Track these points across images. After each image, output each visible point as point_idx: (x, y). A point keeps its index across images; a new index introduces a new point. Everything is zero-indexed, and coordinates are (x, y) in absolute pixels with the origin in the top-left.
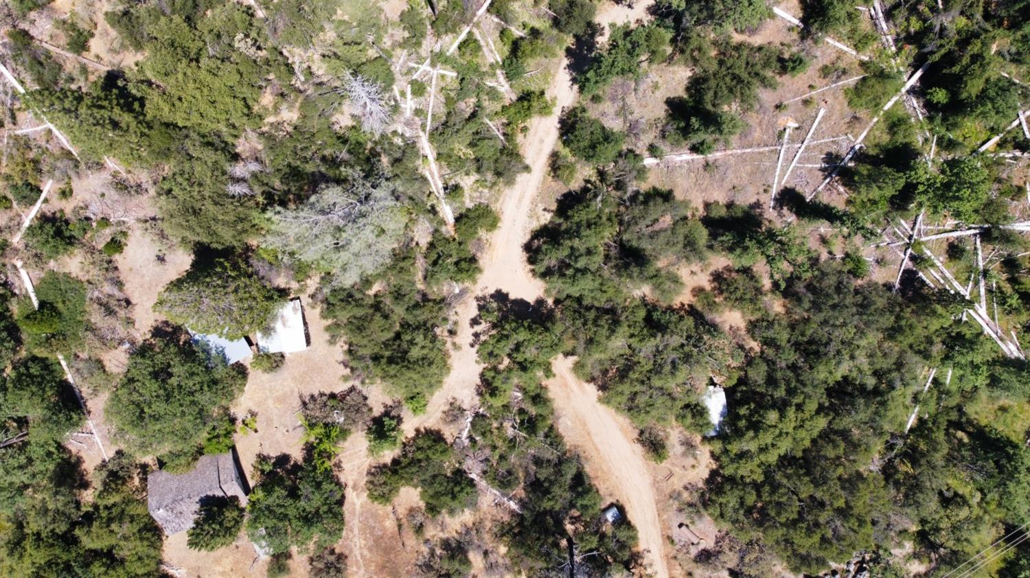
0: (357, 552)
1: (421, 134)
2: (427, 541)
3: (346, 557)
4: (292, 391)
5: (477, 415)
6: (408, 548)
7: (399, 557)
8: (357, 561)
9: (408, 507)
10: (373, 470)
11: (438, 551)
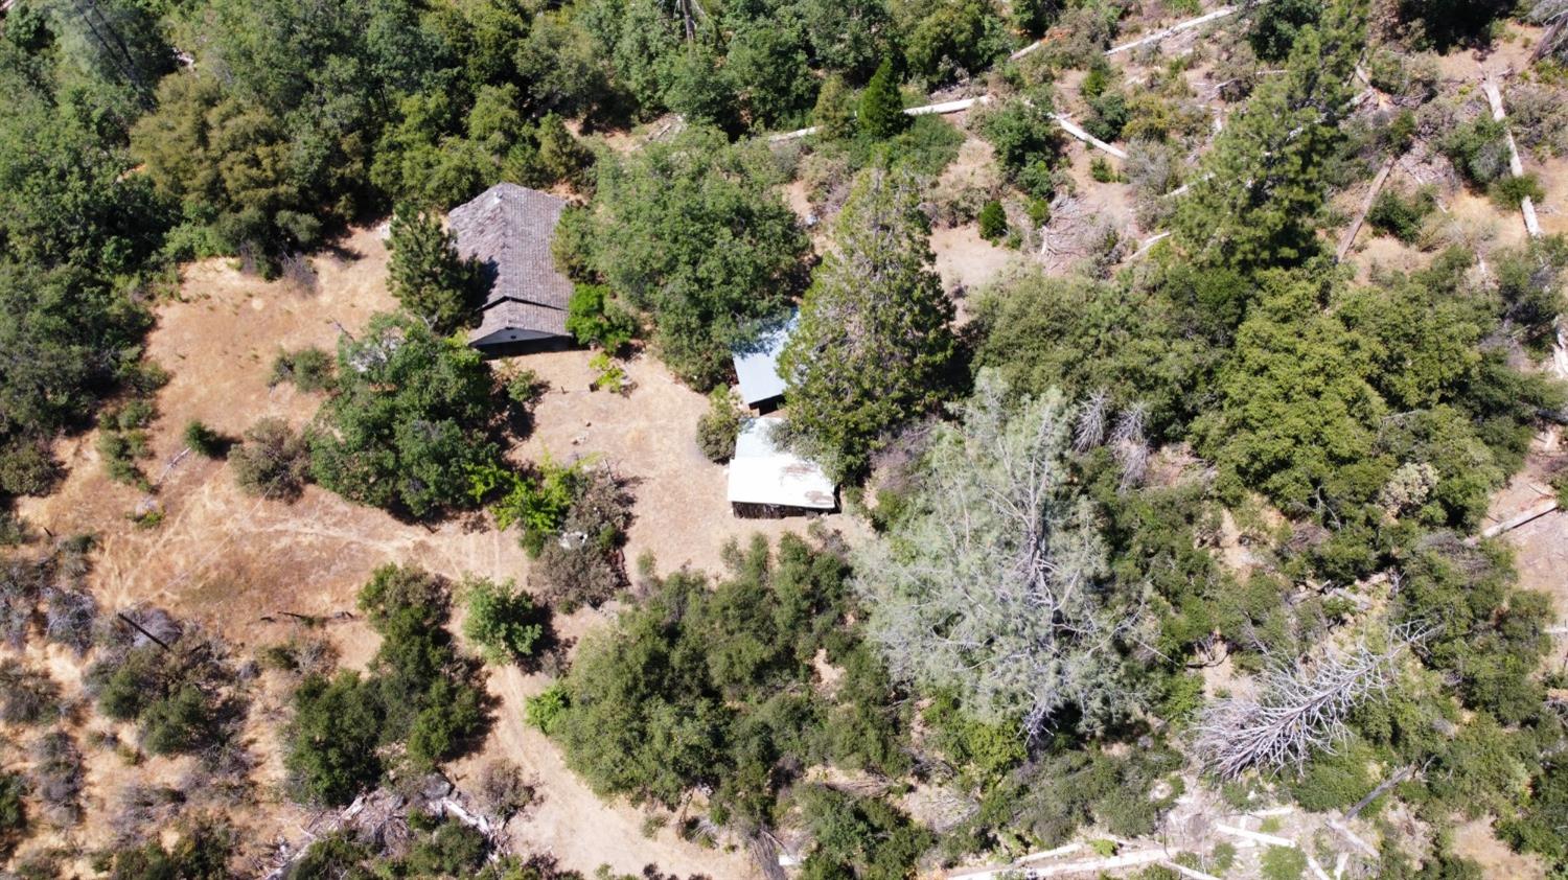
0: (293, 525)
1: (1173, 851)
2: (256, 671)
3: (291, 502)
4: (651, 467)
5: (487, 845)
6: (257, 629)
7: (246, 607)
8: (274, 522)
9: (344, 647)
10: (445, 591)
11: (225, 691)
